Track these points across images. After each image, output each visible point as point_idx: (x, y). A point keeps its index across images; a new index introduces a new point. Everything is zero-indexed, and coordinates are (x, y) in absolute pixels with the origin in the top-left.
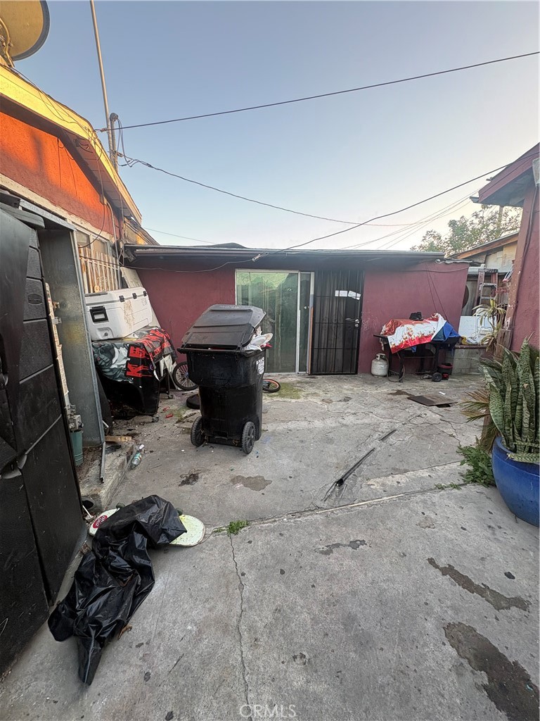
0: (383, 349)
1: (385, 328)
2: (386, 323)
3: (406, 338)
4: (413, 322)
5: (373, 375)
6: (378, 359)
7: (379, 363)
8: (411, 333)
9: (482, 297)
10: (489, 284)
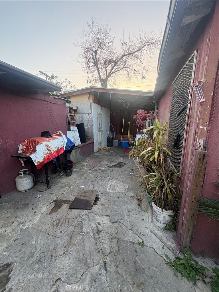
0: (23, 165)
1: (21, 147)
2: (22, 142)
3: (47, 153)
4: (47, 139)
5: (20, 191)
6: (23, 175)
7: (24, 179)
8: (50, 149)
9: (70, 121)
10: (71, 114)
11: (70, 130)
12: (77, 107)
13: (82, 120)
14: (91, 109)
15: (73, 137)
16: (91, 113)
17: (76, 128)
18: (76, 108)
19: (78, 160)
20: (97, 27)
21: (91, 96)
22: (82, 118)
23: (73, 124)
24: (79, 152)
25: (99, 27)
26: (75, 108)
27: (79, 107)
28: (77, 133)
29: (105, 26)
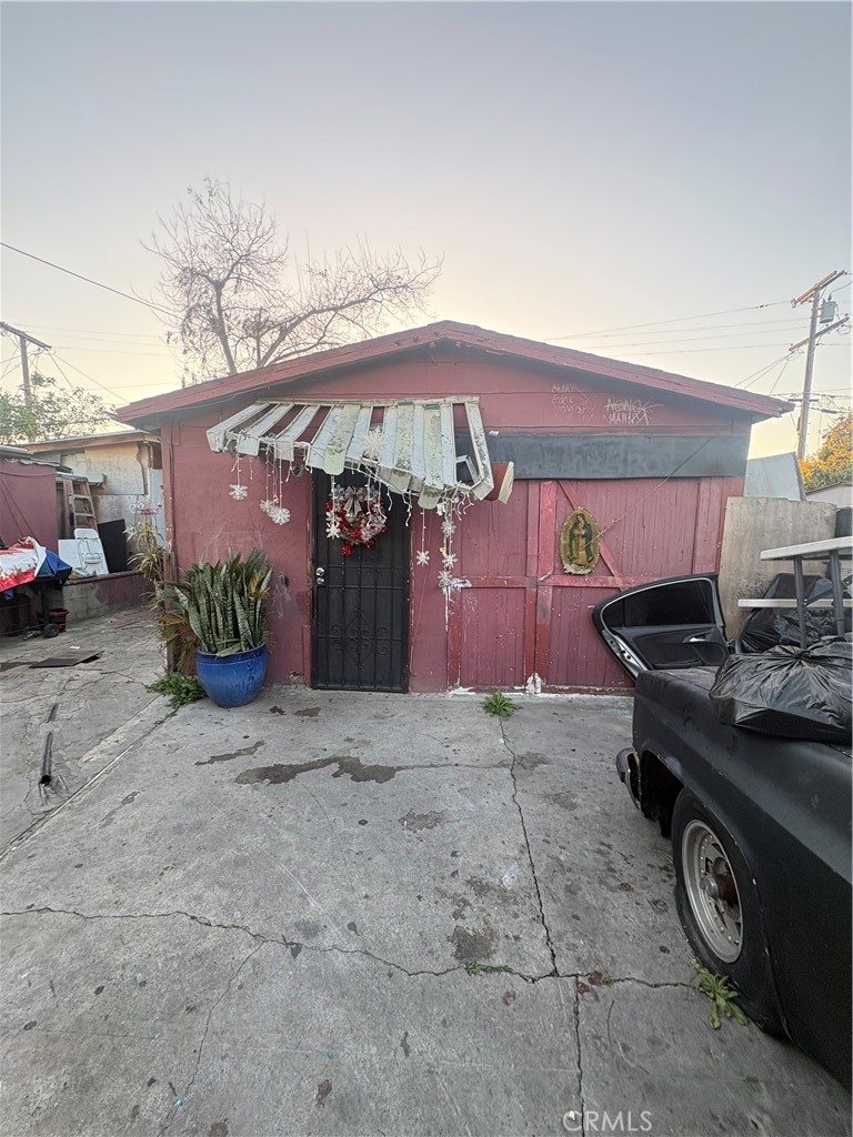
9: (76, 514)
10: (80, 496)
11: (74, 538)
12: (105, 477)
13: (119, 513)
14: (145, 486)
15: (81, 555)
16: (146, 493)
17: (94, 534)
18: (101, 481)
19: (92, 613)
20: (225, 207)
21: (145, 450)
22: (120, 506)
23: (86, 524)
24: (94, 592)
25: (235, 207)
26: (95, 479)
27: (109, 478)
28: (98, 548)
29: (254, 209)
